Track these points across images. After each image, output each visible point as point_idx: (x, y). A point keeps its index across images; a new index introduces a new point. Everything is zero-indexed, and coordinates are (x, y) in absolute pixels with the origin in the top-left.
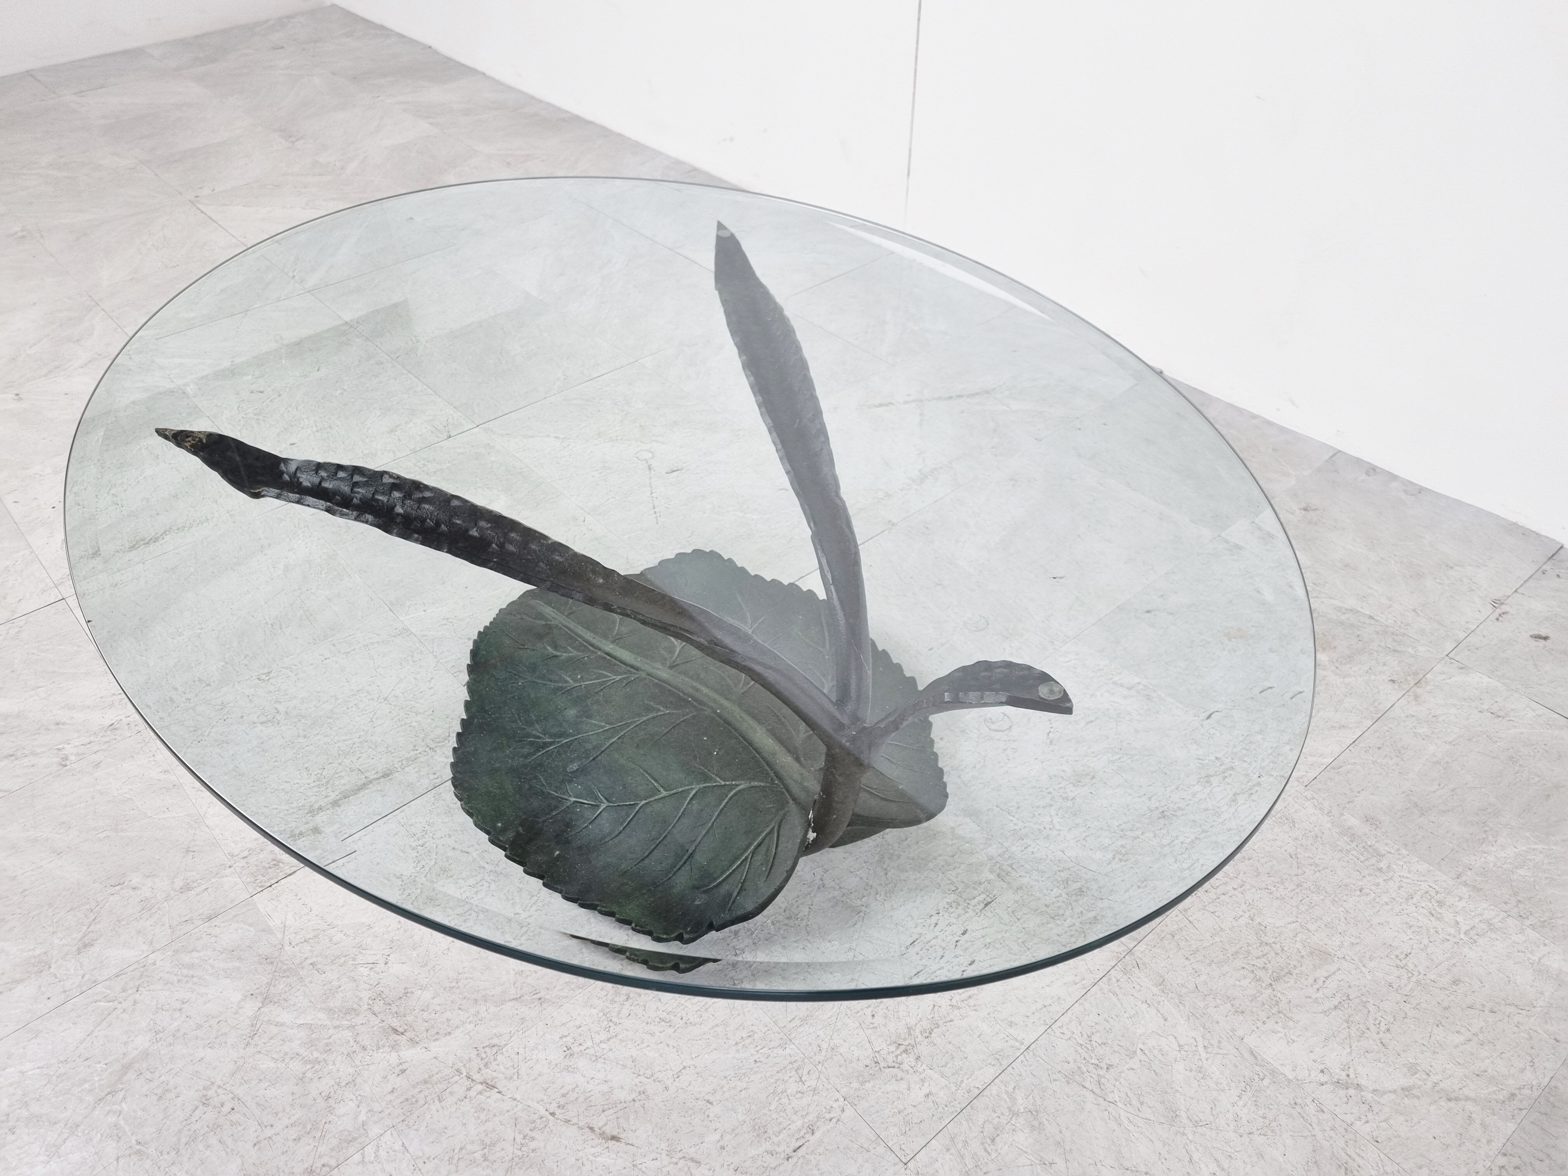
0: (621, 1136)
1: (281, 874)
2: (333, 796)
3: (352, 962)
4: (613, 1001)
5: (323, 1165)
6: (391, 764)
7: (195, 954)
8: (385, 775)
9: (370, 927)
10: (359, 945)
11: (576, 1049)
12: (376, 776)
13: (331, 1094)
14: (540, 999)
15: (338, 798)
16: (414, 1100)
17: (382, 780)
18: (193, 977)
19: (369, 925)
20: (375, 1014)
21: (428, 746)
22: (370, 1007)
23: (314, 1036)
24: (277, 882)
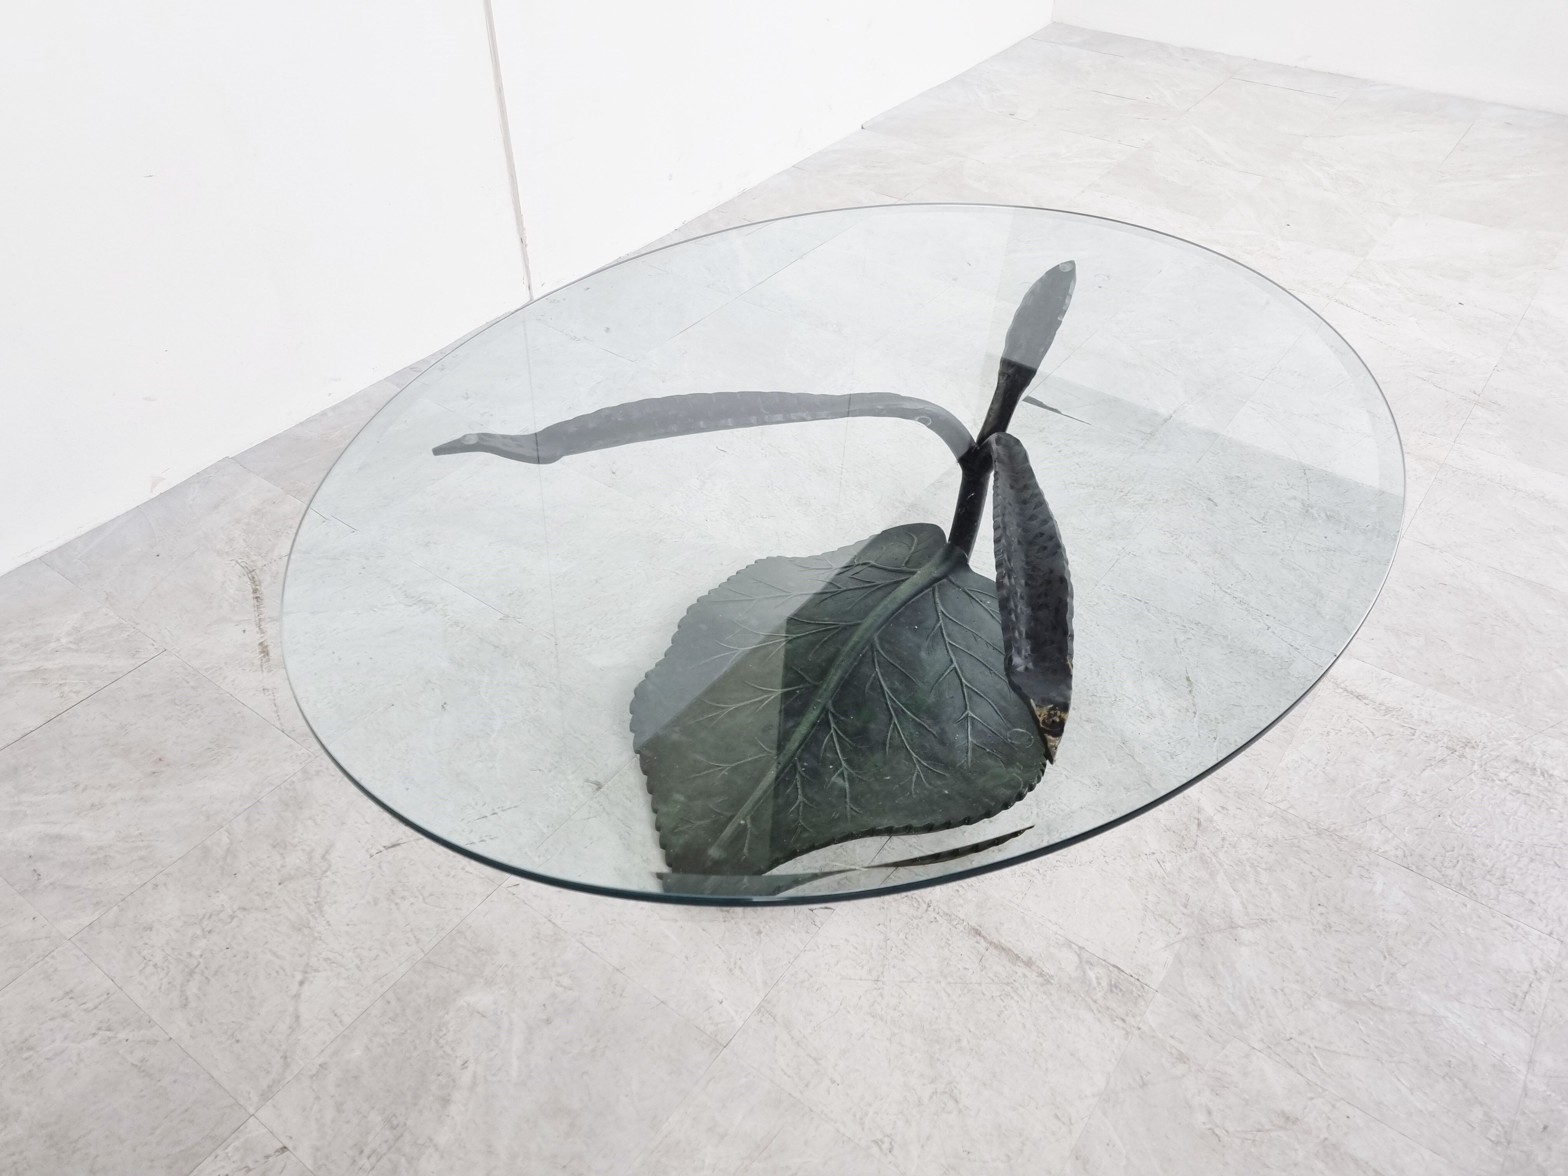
0: (1185, 677)
1: (1122, 977)
2: (1021, 969)
3: (1167, 878)
4: (1101, 703)
5: (1310, 828)
6: (962, 934)
7: (1233, 1009)
8: (978, 933)
9: (1130, 879)
10: (1151, 880)
11: (1146, 713)
12: (982, 941)
13: (1266, 845)
14: (1124, 743)
15: (1022, 965)
16: (1236, 794)
17: (984, 933)
18: (1252, 998)
19: (1130, 880)
20: (1196, 844)
21: (927, 910)
22: (1192, 849)
23: (1236, 877)
24: (1132, 976)
